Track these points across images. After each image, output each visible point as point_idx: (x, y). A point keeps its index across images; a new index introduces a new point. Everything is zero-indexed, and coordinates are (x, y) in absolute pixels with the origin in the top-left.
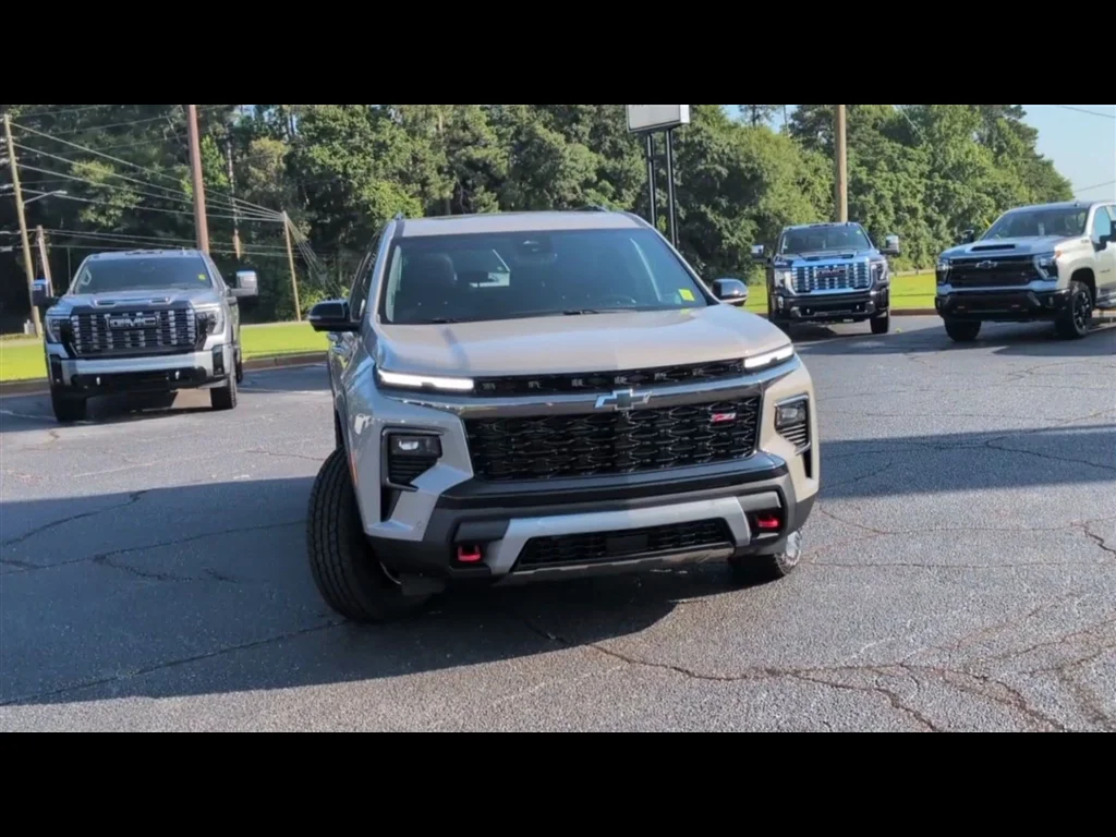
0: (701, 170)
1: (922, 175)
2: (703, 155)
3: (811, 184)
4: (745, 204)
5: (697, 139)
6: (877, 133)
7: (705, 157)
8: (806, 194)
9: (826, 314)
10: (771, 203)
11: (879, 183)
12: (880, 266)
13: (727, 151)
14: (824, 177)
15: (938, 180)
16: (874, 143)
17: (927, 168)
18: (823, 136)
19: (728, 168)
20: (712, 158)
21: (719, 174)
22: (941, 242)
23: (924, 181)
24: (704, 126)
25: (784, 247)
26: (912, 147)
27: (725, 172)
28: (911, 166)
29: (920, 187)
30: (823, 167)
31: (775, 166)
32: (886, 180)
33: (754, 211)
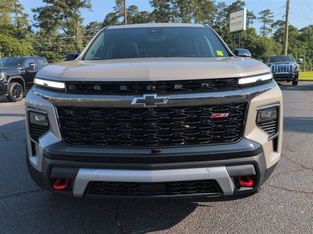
0: (249, 47)
1: (306, 49)
2: (250, 43)
3: (277, 50)
4: (260, 55)
5: (249, 39)
6: (295, 38)
7: (251, 44)
8: (275, 53)
9: (280, 79)
10: (266, 54)
11: (294, 50)
12: (297, 67)
13: (256, 42)
14: (280, 48)
15: (310, 50)
16: (294, 41)
17: (307, 47)
18: (281, 39)
19: (256, 46)
20: (252, 44)
21: (254, 48)
22: (309, 66)
23: (306, 50)
24: (251, 36)
25: (269, 61)
26: (304, 42)
27: (255, 47)
28: (303, 47)
29: (305, 52)
30: (280, 47)
31: (268, 46)
32: (296, 50)
33: (262, 56)
